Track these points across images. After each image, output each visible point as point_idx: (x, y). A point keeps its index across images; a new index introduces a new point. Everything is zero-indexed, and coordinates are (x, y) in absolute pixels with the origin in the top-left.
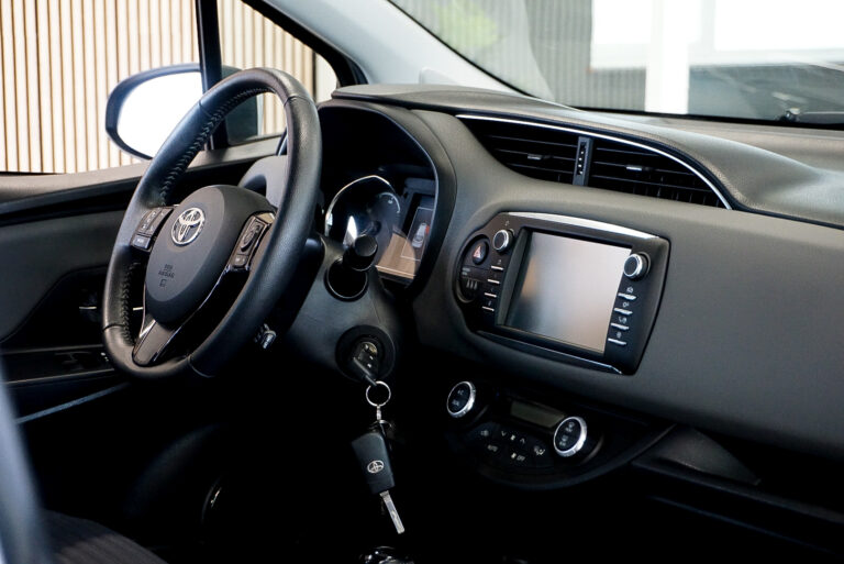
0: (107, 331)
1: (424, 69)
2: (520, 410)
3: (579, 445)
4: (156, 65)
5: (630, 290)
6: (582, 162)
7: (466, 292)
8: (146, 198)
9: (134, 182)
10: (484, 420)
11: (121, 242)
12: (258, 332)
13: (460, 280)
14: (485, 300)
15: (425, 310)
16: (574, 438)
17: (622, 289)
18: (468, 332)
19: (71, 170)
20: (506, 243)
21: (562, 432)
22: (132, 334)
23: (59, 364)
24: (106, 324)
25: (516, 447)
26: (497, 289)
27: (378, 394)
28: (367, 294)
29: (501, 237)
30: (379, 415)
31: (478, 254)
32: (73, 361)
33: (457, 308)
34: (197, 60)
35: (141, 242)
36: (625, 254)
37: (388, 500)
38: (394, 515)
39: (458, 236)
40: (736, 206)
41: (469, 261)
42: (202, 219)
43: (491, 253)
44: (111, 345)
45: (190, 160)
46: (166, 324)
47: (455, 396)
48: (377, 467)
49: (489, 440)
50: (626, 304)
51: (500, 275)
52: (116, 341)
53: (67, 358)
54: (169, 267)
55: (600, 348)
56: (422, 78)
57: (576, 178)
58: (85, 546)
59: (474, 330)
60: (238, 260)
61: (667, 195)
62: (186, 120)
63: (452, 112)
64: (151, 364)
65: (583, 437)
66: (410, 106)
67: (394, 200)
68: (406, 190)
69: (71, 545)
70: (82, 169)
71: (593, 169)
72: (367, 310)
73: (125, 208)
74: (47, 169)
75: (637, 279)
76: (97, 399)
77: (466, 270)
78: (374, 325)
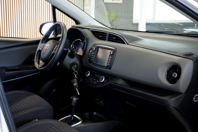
0: (35, 63)
1: (90, 22)
2: (96, 75)
3: (103, 80)
4: (47, 21)
5: (110, 56)
6: (107, 37)
7: (89, 57)
8: (42, 42)
9: (40, 40)
10: (91, 77)
11: (38, 49)
12: (57, 63)
13: (88, 55)
14: (91, 58)
15: (84, 60)
16: (102, 79)
17: (109, 57)
18: (89, 63)
19: (31, 38)
20: (94, 49)
21: (101, 78)
22: (39, 63)
23: (29, 68)
24: (35, 62)
25: (95, 81)
26: (93, 57)
27: (76, 73)
28: (75, 57)
29: (94, 48)
30: (76, 76)
31: (91, 51)
32: (32, 68)
33: (88, 60)
34: (52, 20)
35: (41, 49)
36: (110, 51)
37: (77, 90)
38: (78, 92)
39: (89, 48)
40: (128, 44)
41: (90, 52)
42: (49, 45)
43: (93, 51)
44: (35, 65)
45: (49, 37)
46: (43, 61)
47: (87, 73)
48: (75, 84)
49: (91, 80)
50: (110, 59)
51: (93, 54)
52: (36, 65)
53: (31, 68)
54: (44, 53)
55: (106, 66)
56: (89, 24)
57: (106, 40)
58: (32, 96)
59: (90, 63)
60: (54, 52)
61: (119, 42)
62: (48, 30)
63: (89, 29)
64: (41, 68)
65: (104, 79)
66: (83, 28)
67: (82, 43)
68: (84, 42)
69: (29, 96)
70: (33, 38)
71: (109, 38)
72: (75, 60)
73: (39, 44)
74: (27, 38)
75: (111, 55)
76: (35, 74)
77: (89, 54)
78: (76, 62)
